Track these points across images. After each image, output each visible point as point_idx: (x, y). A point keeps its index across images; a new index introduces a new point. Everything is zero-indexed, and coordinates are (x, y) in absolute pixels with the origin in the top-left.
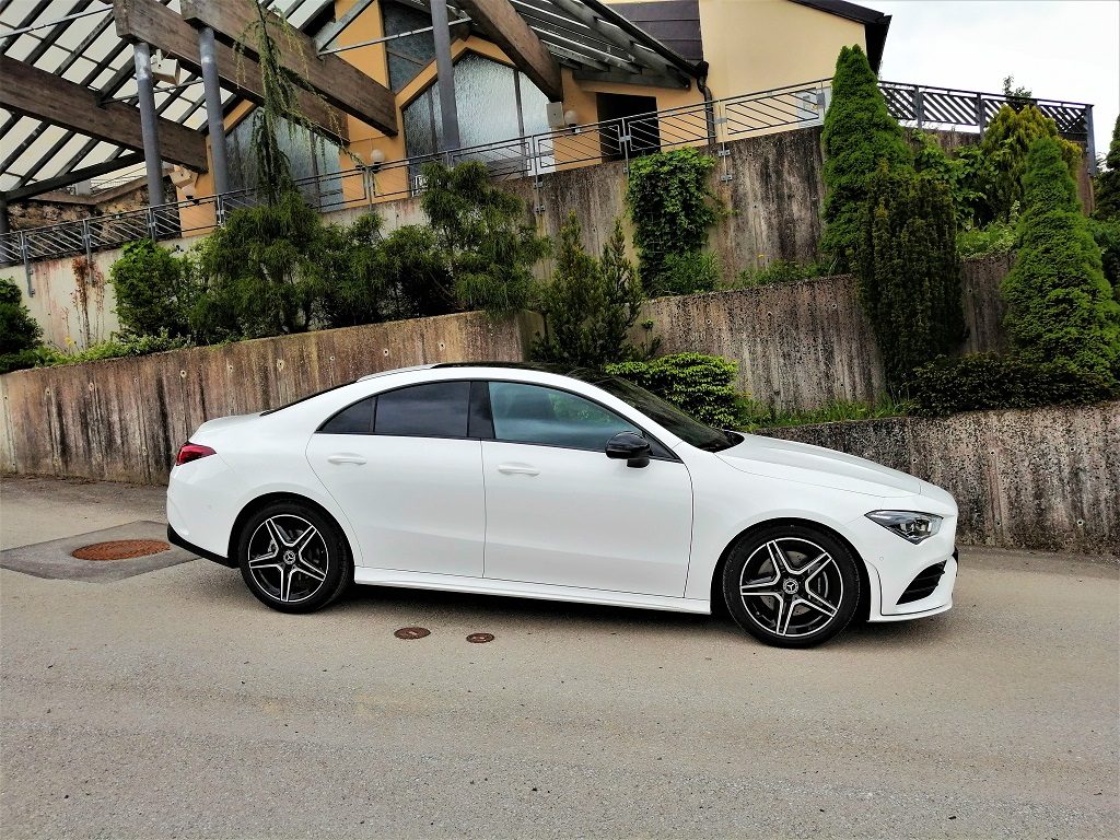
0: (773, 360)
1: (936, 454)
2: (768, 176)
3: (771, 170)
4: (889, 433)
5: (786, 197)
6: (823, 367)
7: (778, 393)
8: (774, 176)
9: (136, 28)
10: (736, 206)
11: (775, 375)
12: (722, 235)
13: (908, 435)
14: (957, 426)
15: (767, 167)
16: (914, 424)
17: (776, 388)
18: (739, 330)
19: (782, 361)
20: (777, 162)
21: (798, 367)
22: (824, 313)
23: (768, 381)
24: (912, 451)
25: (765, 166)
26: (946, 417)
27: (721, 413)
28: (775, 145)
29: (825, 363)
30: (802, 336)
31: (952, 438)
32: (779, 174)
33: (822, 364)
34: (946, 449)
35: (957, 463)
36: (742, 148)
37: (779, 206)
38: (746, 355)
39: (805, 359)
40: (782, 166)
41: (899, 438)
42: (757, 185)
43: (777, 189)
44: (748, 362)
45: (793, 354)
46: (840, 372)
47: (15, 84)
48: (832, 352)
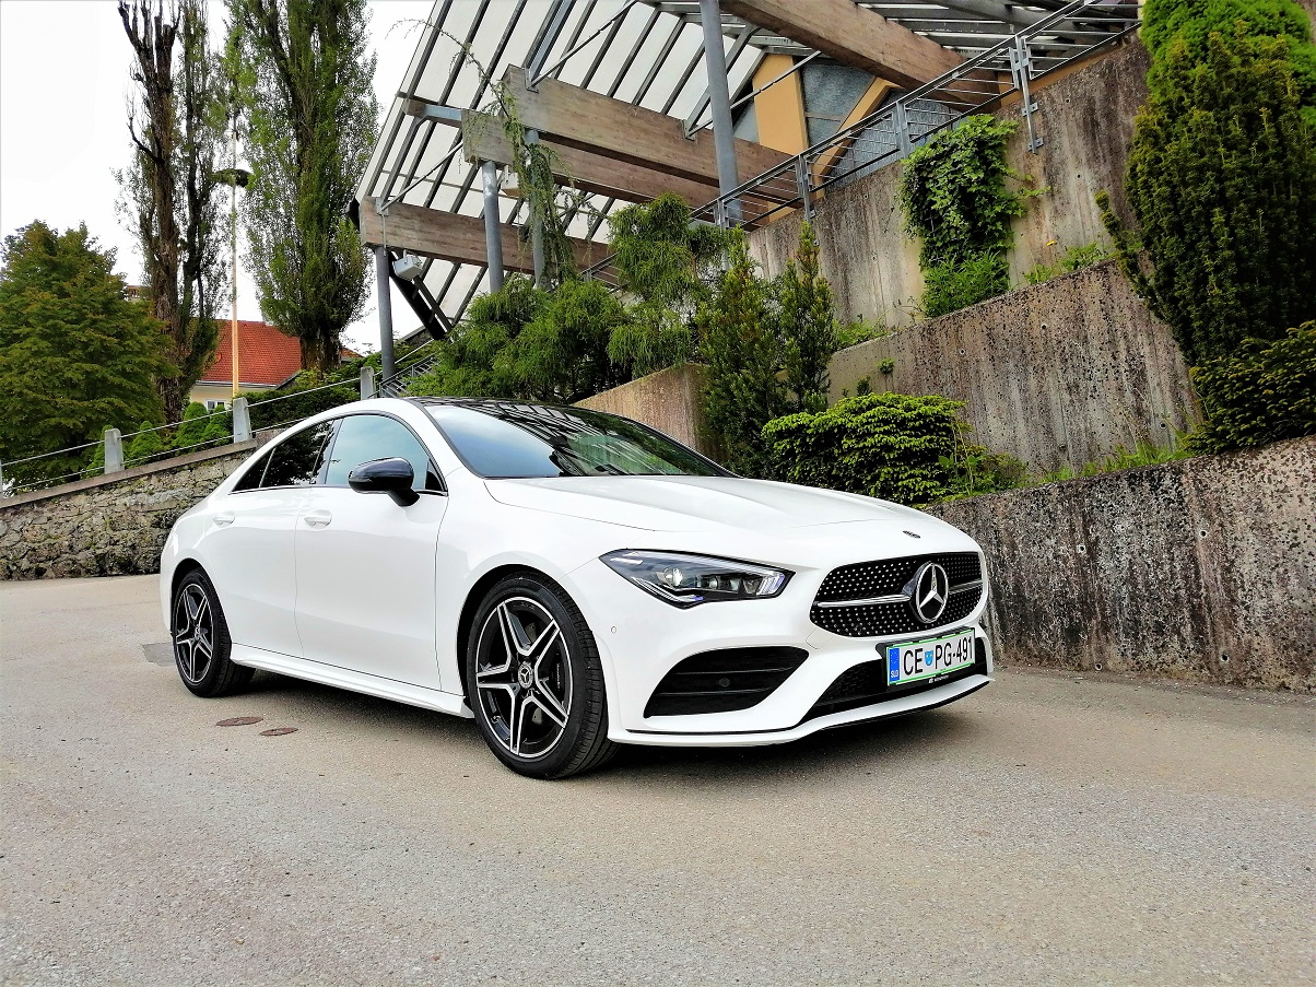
0: (1053, 398)
1: (1242, 521)
2: (1095, 124)
3: (1098, 115)
4: (1154, 489)
5: (1124, 150)
6: (1129, 398)
7: (1064, 449)
8: (1103, 124)
9: (479, 149)
10: (1051, 182)
11: (1058, 422)
12: (1034, 231)
13: (1189, 490)
14: (1278, 465)
15: (1093, 110)
16: (1196, 468)
17: (1060, 440)
18: (1003, 359)
19: (1066, 397)
20: (1106, 99)
21: (1092, 404)
22: (1126, 311)
23: (1049, 432)
24: (1197, 517)
25: (1090, 110)
26: (1256, 449)
27: (911, 476)
28: (1103, 75)
29: (1134, 393)
30: (1094, 353)
31: (1269, 488)
32: (1110, 117)
33: (1128, 394)
34: (1260, 509)
35: (1284, 535)
36: (1054, 94)
37: (1114, 164)
38: (1015, 395)
39: (1100, 390)
40: (1115, 103)
41: (1173, 495)
42: (1080, 142)
43: (1110, 139)
44: (1019, 404)
45: (1082, 384)
46: (1158, 404)
47: (439, 233)
48: (1142, 373)
